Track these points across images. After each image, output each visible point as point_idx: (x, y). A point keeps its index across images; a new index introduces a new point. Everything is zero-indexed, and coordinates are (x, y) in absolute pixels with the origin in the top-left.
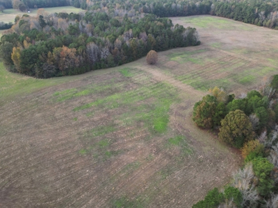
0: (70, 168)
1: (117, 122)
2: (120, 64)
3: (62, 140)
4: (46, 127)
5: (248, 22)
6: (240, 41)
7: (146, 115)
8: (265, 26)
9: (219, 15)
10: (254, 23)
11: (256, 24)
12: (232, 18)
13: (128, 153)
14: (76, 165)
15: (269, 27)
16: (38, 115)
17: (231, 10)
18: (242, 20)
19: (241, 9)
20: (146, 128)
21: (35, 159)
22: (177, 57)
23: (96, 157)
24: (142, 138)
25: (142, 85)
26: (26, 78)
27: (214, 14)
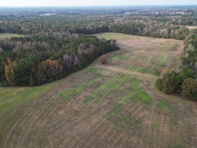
0: (120, 141)
1: (120, 102)
2: (85, 67)
3: (96, 124)
4: (76, 119)
5: (133, 34)
6: (138, 45)
7: (132, 94)
8: (143, 36)
9: (114, 32)
10: (136, 35)
11: (138, 35)
12: (123, 33)
13: (145, 119)
14: (122, 137)
15: (145, 36)
16: (61, 113)
17: (121, 29)
18: (129, 33)
19: (127, 28)
20: (140, 102)
21: (91, 143)
22: (114, 58)
23: (130, 128)
24: (143, 108)
25: (112, 77)
26: (22, 89)
27: (111, 32)
